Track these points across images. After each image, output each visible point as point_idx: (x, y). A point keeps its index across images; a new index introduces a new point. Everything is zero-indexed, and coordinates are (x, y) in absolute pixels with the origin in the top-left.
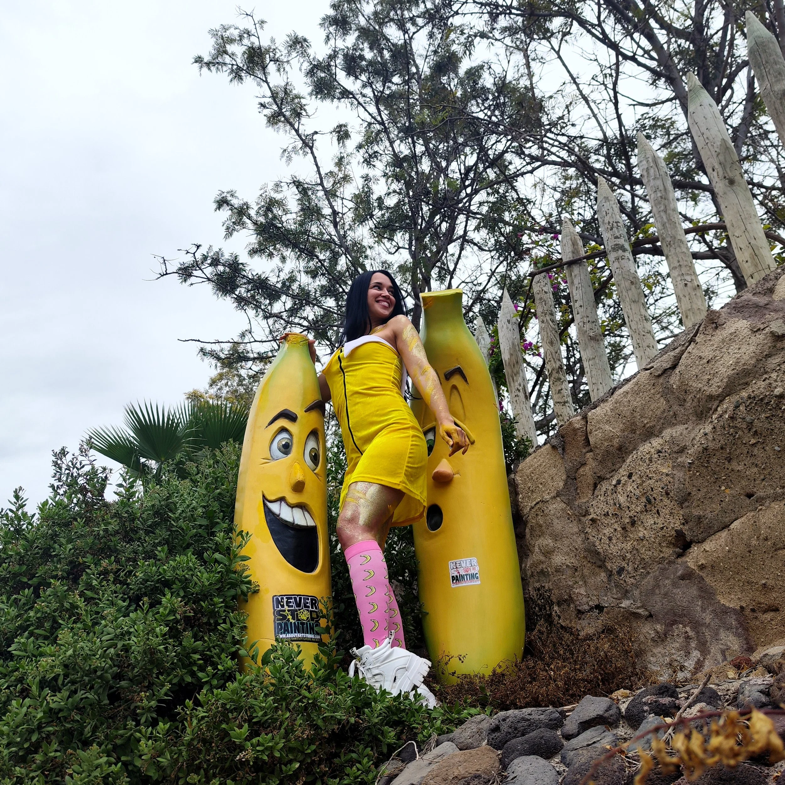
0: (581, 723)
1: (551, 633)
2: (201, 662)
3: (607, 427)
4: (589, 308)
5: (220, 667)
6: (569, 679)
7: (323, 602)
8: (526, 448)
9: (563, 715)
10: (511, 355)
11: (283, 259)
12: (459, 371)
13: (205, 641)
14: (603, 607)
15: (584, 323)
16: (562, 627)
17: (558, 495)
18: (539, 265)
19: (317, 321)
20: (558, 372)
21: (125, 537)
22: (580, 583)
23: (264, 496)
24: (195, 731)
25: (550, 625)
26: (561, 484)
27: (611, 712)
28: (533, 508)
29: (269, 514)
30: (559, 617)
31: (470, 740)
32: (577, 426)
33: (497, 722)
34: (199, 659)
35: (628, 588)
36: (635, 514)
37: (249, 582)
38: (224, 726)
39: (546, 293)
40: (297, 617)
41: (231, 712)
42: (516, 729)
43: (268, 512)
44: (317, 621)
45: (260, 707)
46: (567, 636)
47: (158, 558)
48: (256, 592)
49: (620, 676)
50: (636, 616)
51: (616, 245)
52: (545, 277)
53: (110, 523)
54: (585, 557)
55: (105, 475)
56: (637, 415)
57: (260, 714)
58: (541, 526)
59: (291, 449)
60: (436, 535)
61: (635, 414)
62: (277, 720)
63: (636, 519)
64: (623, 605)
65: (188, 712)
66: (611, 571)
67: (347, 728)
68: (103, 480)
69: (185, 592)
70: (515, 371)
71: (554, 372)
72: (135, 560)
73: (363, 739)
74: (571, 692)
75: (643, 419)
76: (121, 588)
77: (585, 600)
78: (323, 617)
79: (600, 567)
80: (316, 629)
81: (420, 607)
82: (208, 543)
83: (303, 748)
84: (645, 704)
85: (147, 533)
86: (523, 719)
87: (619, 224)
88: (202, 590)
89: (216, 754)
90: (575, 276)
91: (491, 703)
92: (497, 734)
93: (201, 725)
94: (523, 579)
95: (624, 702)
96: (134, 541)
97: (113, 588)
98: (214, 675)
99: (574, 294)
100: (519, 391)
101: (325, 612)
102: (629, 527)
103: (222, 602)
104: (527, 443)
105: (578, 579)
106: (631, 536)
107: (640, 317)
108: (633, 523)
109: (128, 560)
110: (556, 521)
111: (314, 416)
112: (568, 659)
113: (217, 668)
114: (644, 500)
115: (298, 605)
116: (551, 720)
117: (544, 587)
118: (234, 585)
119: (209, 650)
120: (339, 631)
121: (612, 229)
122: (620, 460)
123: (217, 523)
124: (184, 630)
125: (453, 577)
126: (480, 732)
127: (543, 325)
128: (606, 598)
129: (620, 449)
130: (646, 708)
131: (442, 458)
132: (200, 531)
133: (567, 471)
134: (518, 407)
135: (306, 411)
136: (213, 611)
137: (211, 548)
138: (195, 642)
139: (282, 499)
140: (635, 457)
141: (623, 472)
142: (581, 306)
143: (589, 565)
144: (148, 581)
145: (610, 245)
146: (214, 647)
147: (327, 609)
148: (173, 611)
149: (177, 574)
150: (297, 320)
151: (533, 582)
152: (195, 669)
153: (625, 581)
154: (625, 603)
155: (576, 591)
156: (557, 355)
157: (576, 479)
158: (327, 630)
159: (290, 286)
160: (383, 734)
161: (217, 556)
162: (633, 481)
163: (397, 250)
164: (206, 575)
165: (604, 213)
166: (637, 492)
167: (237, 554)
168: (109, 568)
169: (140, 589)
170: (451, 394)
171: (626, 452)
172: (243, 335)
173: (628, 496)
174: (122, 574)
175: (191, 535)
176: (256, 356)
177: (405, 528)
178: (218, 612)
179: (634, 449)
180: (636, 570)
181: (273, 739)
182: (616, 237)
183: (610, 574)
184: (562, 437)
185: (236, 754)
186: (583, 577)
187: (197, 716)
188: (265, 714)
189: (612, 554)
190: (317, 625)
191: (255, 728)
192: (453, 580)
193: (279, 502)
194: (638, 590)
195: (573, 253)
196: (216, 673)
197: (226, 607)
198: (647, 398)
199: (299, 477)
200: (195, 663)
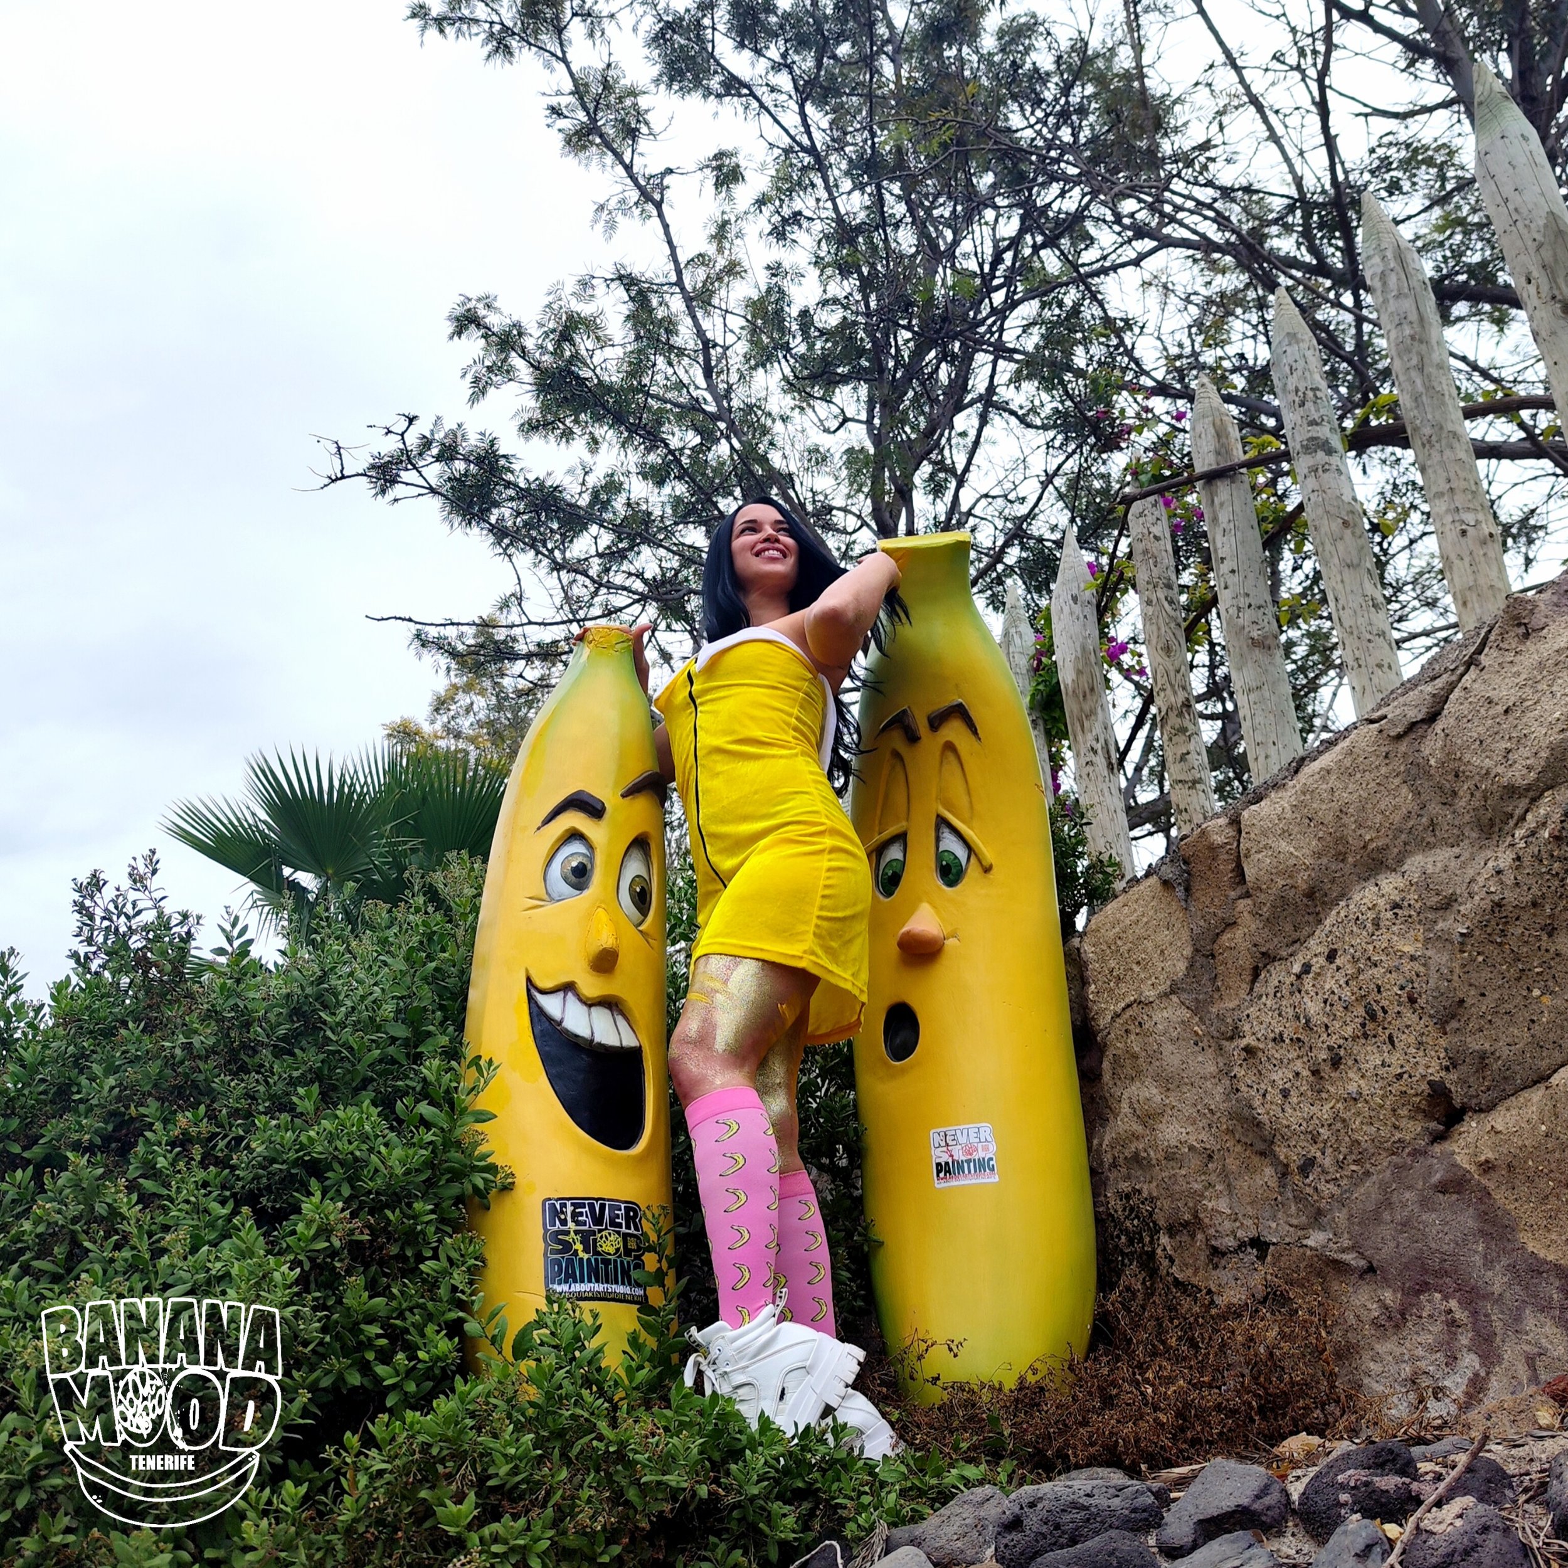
0: (1200, 1522)
1: (1153, 1294)
2: (383, 1342)
3: (1284, 846)
4: (1251, 576)
5: (421, 1354)
6: (1187, 1405)
7: (650, 1216)
8: (1108, 879)
9: (1163, 1499)
10: (1079, 672)
11: (594, 444)
12: (960, 712)
13: (392, 1297)
14: (1267, 1245)
15: (1239, 609)
16: (1177, 1283)
17: (1174, 990)
18: (1143, 478)
19: (663, 583)
20: (1180, 715)
21: (229, 1062)
22: (1219, 1187)
23: (529, 980)
24: (363, 1501)
25: (1151, 1277)
26: (1182, 966)
27: (1267, 1500)
28: (1118, 1016)
29: (541, 1020)
30: (1172, 1261)
31: (959, 1544)
32: (1219, 839)
33: (1017, 1510)
34: (378, 1336)
35: (1323, 1204)
36: (1341, 1041)
37: (492, 1169)
38: (423, 1494)
39: (1157, 538)
40: (595, 1246)
41: (442, 1461)
42: (1057, 1526)
43: (538, 1015)
44: (638, 1257)
45: (505, 1456)
46: (1186, 1303)
47: (299, 1110)
48: (507, 1188)
49: (1301, 1403)
50: (1338, 1266)
51: (1313, 439)
52: (1155, 505)
53: (195, 1032)
54: (1230, 1131)
55: (185, 929)
56: (1348, 820)
57: (504, 1470)
58: (1135, 1057)
59: (590, 878)
60: (903, 1071)
61: (1345, 820)
62: (540, 1483)
63: (1342, 1052)
64: (1310, 1242)
65: (348, 1460)
66: (1287, 1166)
67: (691, 1508)
68: (182, 940)
69: (353, 1187)
70: (1086, 708)
71: (1172, 715)
72: (248, 1115)
73: (727, 1530)
74: (1189, 1435)
75: (1362, 831)
76: (218, 1175)
77: (1227, 1225)
78: (651, 1249)
79: (1262, 1154)
80: (635, 1274)
81: (866, 1228)
82: (407, 1077)
83: (594, 1552)
84: (1343, 1487)
85: (278, 1052)
86: (1075, 1506)
87: (1319, 394)
88: (389, 1185)
89: (405, 1554)
90: (1222, 504)
91: (1012, 1453)
92: (1015, 1536)
93: (375, 1489)
94: (1093, 1172)
95: (1298, 1478)
96: (248, 1072)
97: (201, 1175)
98: (410, 1372)
99: (1219, 545)
100: (1095, 752)
101: (653, 1237)
102: (1326, 1069)
103: (432, 1212)
104: (1110, 870)
105: (1213, 1178)
106: (1332, 1089)
107: (1361, 600)
108: (1336, 1062)
109: (235, 1113)
110: (1167, 1048)
111: (642, 804)
112: (1185, 1359)
113: (416, 1358)
114: (1361, 1011)
115: (598, 1221)
116: (1134, 1510)
117: (1140, 1192)
118: (458, 1175)
119: (401, 1316)
120: (685, 1280)
121: (1302, 404)
122: (1311, 918)
123: (429, 1034)
124: (349, 1273)
125: (938, 1164)
126: (980, 1525)
127: (1150, 610)
128: (1274, 1225)
129: (1310, 894)
130: (1344, 1497)
131: (921, 901)
132: (391, 1050)
133: (1195, 940)
134: (1091, 787)
135: (623, 796)
136: (412, 1229)
137: (414, 1089)
138: (371, 1297)
139: (568, 988)
140: (1342, 914)
141: (1316, 946)
142: (1233, 571)
143: (1239, 1148)
144: (273, 1161)
145: (1298, 438)
146: (411, 1310)
147: (659, 1232)
148: (325, 1231)
149: (336, 1149)
150: (619, 579)
151: (1116, 1179)
152: (370, 1356)
153: (1316, 1189)
154: (1317, 1238)
155: (1210, 1205)
156: (1179, 676)
157: (1213, 957)
158: (659, 1277)
159: (609, 501)
160: (769, 1520)
161: (424, 1108)
162: (1338, 968)
163: (841, 425)
164: (398, 1152)
165: (1287, 369)
166: (1346, 994)
167: (466, 1108)
168: (193, 1131)
169: (257, 1178)
170: (941, 763)
171: (1324, 903)
172: (505, 605)
173: (1325, 1002)
174: (222, 1144)
175: (371, 1061)
176: (532, 648)
177: (837, 1051)
178: (422, 1232)
179: (1342, 896)
180: (1340, 1165)
181: (528, 1529)
182: (1314, 423)
183: (1284, 1172)
184: (1186, 862)
185: (448, 1555)
186: (1224, 1174)
187: (367, 1469)
188: (515, 1471)
189: (1288, 1127)
190: (637, 1266)
191: (493, 1500)
192: (938, 1172)
193: (561, 994)
194: (1345, 1211)
195: (1218, 453)
196: (414, 1367)
197: (442, 1220)
198: (1372, 784)
199: (605, 939)
200: (369, 1344)
